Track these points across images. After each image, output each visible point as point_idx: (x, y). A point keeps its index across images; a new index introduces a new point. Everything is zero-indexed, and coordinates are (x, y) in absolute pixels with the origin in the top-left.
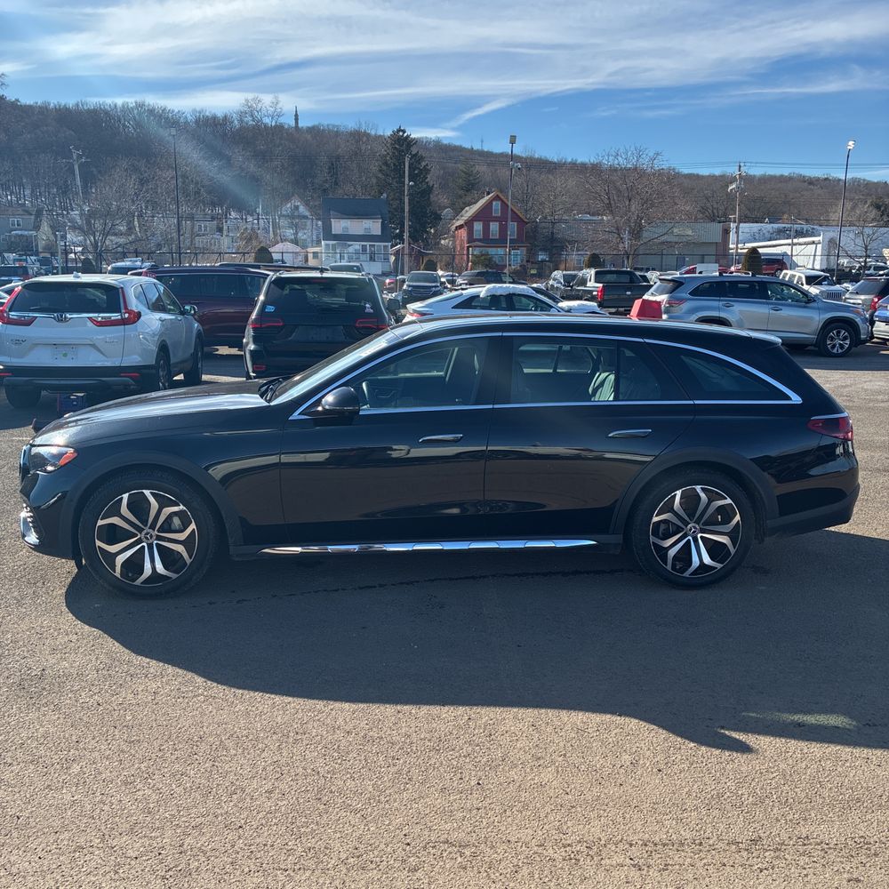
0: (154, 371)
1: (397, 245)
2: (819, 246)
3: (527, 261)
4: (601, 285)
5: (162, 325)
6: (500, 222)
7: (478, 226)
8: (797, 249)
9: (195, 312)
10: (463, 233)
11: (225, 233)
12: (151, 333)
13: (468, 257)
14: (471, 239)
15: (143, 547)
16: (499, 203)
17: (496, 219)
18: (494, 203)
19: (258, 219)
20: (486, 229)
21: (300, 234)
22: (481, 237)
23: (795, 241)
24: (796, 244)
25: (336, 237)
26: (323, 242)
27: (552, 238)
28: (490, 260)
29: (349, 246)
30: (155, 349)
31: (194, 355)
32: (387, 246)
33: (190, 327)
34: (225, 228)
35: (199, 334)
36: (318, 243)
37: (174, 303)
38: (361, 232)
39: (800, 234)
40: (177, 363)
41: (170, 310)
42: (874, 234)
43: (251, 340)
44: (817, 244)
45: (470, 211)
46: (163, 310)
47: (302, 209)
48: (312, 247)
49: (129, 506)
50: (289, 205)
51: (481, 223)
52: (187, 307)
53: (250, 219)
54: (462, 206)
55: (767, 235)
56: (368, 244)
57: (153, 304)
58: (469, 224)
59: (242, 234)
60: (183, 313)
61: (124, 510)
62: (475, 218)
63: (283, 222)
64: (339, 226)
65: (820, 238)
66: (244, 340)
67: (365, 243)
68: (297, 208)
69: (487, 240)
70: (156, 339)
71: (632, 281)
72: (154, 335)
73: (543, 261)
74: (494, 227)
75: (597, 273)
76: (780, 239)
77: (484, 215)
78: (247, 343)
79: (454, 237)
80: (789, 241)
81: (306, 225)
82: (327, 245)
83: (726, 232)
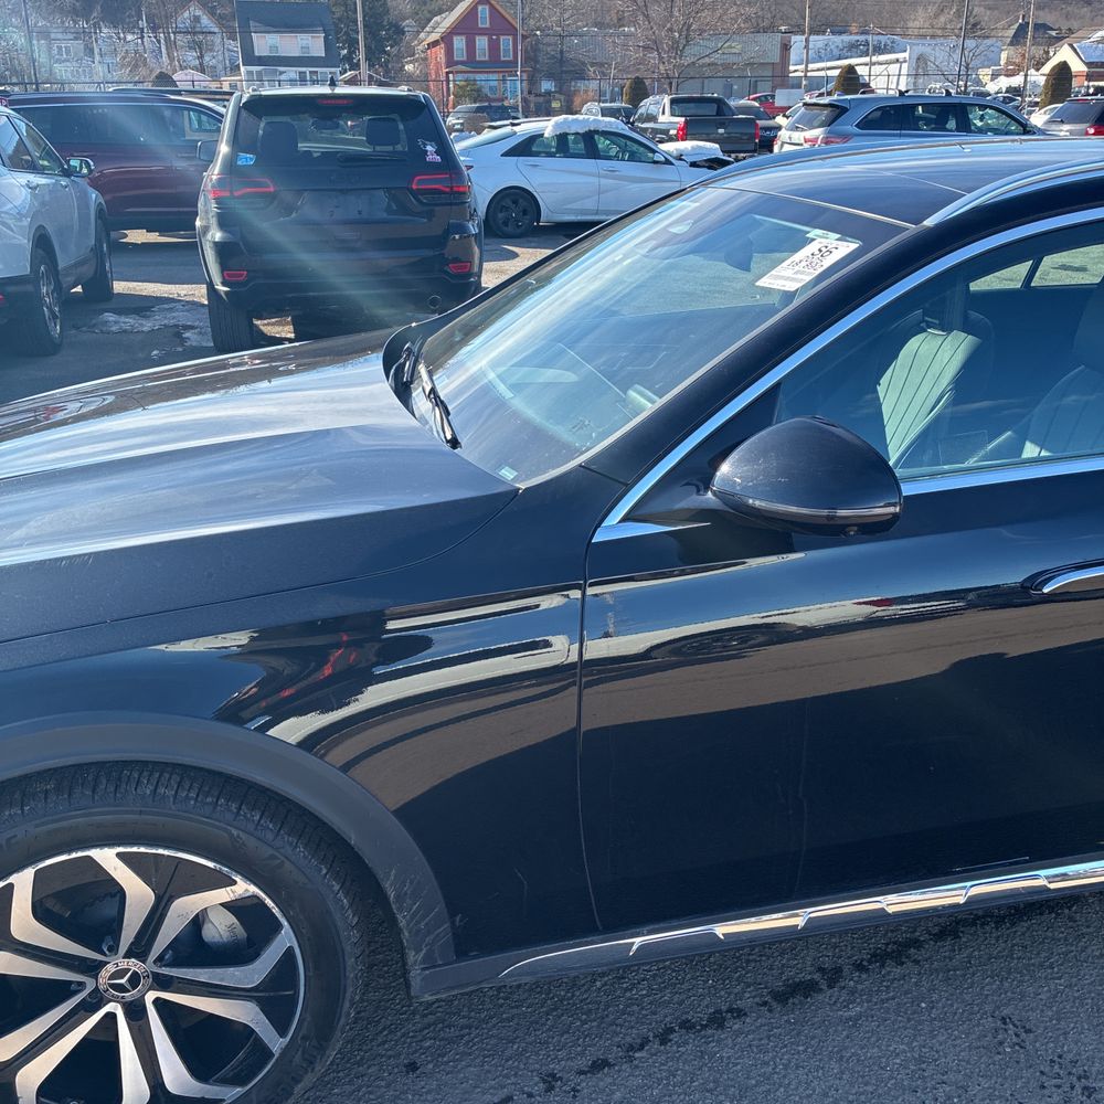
0: (30, 288)
1: (345, 72)
2: (905, 66)
3: (530, 93)
4: (683, 119)
5: (34, 196)
6: (490, 35)
7: (459, 43)
8: (876, 69)
9: (90, 171)
10: (440, 52)
11: (97, 58)
12: (14, 212)
13: (448, 89)
14: (450, 62)
15: (111, 1017)
16: (487, 7)
17: (483, 32)
18: (480, 8)
19: (142, 38)
20: (471, 46)
21: (207, 58)
22: (465, 58)
23: (874, 59)
24: (874, 64)
25: (261, 61)
26: (242, 69)
27: (561, 60)
28: (479, 90)
29: (281, 73)
30: (25, 243)
31: (97, 250)
32: (335, 73)
33: (84, 197)
34: (96, 51)
35: (100, 212)
36: (235, 69)
37: (48, 155)
38: (296, 53)
39: (879, 50)
40: (71, 267)
41: (44, 168)
42: (977, 46)
43: (213, 222)
44: (901, 63)
45: (447, 21)
46: (32, 167)
47: (206, 21)
48: (226, 75)
49: (41, 912)
50: (186, 14)
51: (464, 38)
52: (74, 163)
53: (129, 37)
54: (428, 16)
55: (836, 52)
56: (307, 70)
57: (10, 158)
58: (447, 39)
59: (124, 58)
60: (67, 173)
61: (23, 922)
62: (455, 30)
63: (181, 40)
64: (264, 43)
65: (906, 55)
66: (198, 223)
67: (303, 69)
68: (197, 19)
69: (471, 62)
70: (26, 222)
71: (719, 112)
72: (20, 216)
73: (548, 93)
74: (482, 42)
75: (673, 102)
76: (851, 57)
77: (466, 26)
78: (206, 229)
79: (425, 59)
80: (867, 59)
81: (213, 45)
82: (250, 73)
83: (786, 47)
